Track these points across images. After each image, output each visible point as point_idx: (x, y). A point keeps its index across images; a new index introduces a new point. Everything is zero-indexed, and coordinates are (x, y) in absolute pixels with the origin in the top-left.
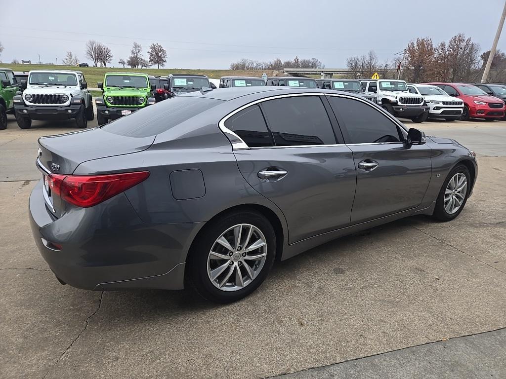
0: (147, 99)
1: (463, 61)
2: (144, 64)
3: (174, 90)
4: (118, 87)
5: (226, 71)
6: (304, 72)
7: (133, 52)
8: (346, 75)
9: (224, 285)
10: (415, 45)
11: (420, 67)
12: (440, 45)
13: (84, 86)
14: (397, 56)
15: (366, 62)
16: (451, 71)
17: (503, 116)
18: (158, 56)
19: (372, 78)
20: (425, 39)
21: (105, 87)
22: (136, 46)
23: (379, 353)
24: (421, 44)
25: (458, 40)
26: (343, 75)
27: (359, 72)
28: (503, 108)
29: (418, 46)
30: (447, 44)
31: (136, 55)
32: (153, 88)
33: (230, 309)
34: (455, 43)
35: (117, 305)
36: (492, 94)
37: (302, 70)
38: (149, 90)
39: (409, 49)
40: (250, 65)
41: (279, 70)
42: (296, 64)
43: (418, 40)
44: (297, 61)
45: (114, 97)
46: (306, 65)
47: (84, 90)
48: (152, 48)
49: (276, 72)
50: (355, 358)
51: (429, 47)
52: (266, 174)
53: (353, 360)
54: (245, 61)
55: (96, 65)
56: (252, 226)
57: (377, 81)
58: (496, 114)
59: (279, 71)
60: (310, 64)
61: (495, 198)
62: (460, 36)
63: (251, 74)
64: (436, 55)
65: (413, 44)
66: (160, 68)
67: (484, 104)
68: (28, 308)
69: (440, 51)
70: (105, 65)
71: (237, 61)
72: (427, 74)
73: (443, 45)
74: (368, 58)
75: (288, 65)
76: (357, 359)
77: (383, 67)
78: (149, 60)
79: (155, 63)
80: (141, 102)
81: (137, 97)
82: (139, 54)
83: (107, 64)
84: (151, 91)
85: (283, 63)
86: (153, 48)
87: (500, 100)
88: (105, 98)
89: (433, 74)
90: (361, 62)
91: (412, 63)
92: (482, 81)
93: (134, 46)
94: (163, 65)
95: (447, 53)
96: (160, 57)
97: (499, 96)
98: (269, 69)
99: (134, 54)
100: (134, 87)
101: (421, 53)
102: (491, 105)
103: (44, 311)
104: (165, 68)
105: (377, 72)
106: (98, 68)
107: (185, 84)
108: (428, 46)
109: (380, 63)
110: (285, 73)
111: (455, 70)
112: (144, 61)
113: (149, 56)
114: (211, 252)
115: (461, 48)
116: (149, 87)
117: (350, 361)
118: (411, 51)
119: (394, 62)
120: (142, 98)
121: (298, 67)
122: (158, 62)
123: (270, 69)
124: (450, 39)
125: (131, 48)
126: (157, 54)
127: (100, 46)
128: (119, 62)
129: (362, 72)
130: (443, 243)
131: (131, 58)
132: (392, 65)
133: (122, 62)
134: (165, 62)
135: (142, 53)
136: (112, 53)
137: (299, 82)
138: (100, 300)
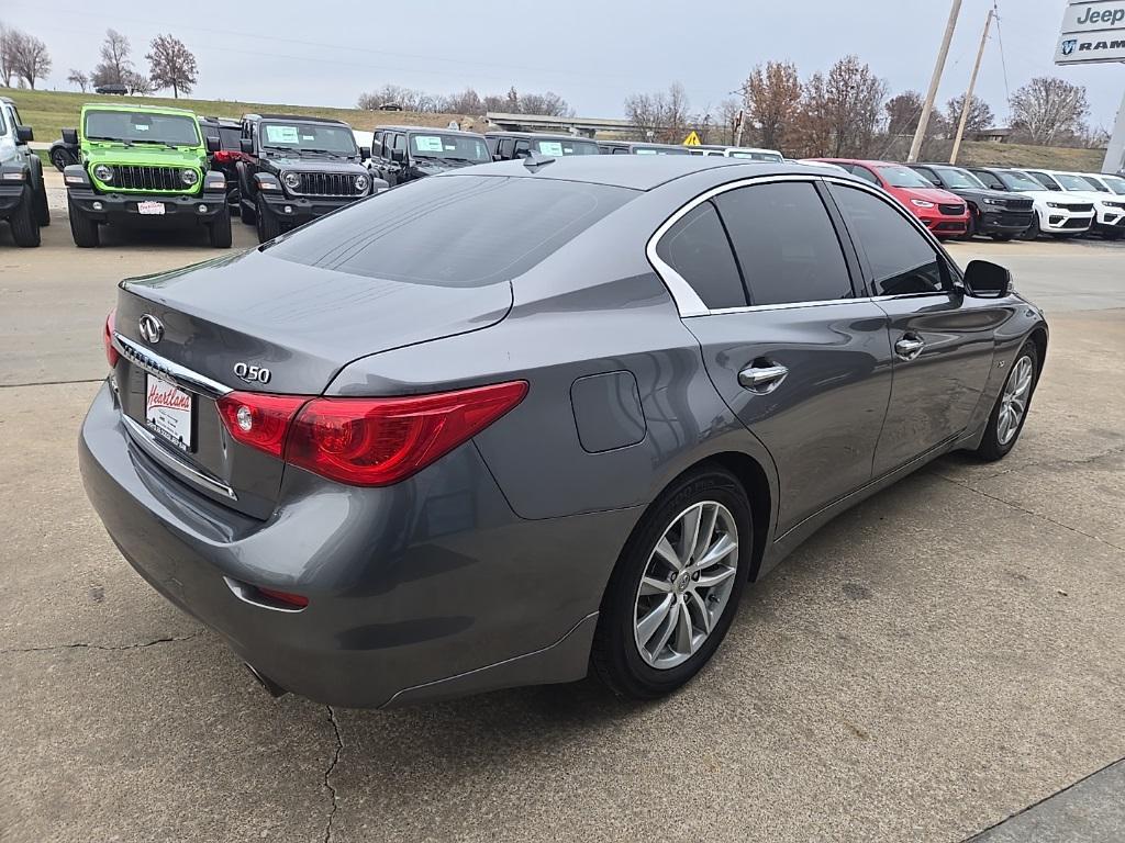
0: (205, 174)
1: (857, 114)
2: (139, 86)
3: (268, 154)
4: (121, 141)
5: (350, 111)
6: (533, 124)
7: (106, 55)
8: (623, 134)
9: (662, 656)
10: (764, 76)
11: (773, 124)
12: (812, 79)
13: (24, 137)
14: (728, 99)
15: (665, 108)
16: (833, 136)
17: (963, 232)
18: (174, 69)
19: (686, 143)
20: (783, 65)
21: (83, 139)
22: (115, 39)
23: (1064, 786)
24: (776, 74)
25: (846, 70)
26: (617, 134)
27: (651, 128)
28: (965, 215)
29: (769, 77)
30: (826, 77)
31: (115, 62)
32: (212, 147)
33: (675, 712)
34: (840, 75)
35: (384, 727)
36: (941, 185)
37: (529, 117)
38: (202, 151)
39: (752, 86)
40: (406, 100)
41: (475, 115)
42: (512, 105)
43: (770, 66)
44: (513, 97)
45: (115, 167)
46: (533, 106)
47: (23, 148)
48: (156, 45)
49: (469, 120)
50: (1024, 807)
51: (791, 81)
52: (755, 375)
53: (1022, 812)
54: (393, 91)
55: (8, 83)
56: (719, 505)
57: (724, 150)
58: (951, 227)
59: (475, 118)
60: (544, 107)
61: (1050, 404)
62: (849, 62)
63: (412, 121)
64: (804, 98)
65: (759, 73)
66: (179, 97)
67: (931, 205)
68: (132, 762)
69: (813, 91)
70: (32, 84)
71: (375, 89)
72: (788, 141)
73: (818, 79)
74: (669, 99)
75: (493, 104)
76: (1028, 809)
77: (700, 121)
78: (150, 75)
79: (167, 84)
80: (188, 182)
81: (177, 170)
82: (122, 60)
83: (37, 80)
84: (208, 154)
85: (482, 101)
86: (161, 45)
87: (958, 198)
88: (91, 170)
89: (799, 140)
90: (653, 109)
91: (759, 113)
92: (910, 157)
93: (109, 39)
94: (188, 91)
95: (826, 97)
96: (180, 70)
97: (953, 190)
98: (448, 111)
99: (110, 58)
100: (164, 143)
101: (775, 94)
102: (944, 208)
103: (187, 770)
104: (191, 97)
105: (696, 130)
106: (14, 90)
107: (295, 140)
108: (788, 80)
109: (693, 112)
110: (491, 124)
111: (841, 133)
112: (138, 77)
113: (149, 65)
114: (645, 579)
115: (852, 87)
116: (202, 146)
117: (1017, 814)
118: (755, 88)
119: (722, 110)
120: (190, 172)
121: (516, 110)
122: (174, 82)
123: (453, 112)
124: (831, 67)
125: (102, 42)
126: (170, 61)
127: (16, 37)
128: (71, 79)
129: (657, 131)
130: (1018, 510)
131: (103, 69)
132: (718, 119)
133: (81, 80)
134: (192, 81)
135: (130, 56)
136: (51, 53)
137: (563, 147)
138: (330, 720)
